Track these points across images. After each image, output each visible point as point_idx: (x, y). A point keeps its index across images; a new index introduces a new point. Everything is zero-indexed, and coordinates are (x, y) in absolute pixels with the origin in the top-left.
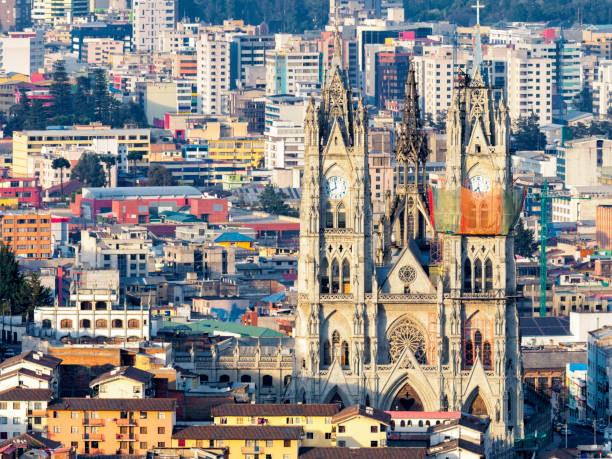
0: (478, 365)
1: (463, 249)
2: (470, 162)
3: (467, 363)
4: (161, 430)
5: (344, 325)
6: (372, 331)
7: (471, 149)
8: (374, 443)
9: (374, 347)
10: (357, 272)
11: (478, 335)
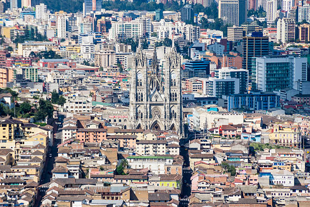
0: (173, 119)
1: (170, 91)
2: (171, 70)
3: (171, 118)
4: (103, 136)
5: (142, 109)
6: (148, 111)
7: (172, 67)
8: (153, 139)
9: (149, 114)
10: (145, 97)
11: (173, 111)
